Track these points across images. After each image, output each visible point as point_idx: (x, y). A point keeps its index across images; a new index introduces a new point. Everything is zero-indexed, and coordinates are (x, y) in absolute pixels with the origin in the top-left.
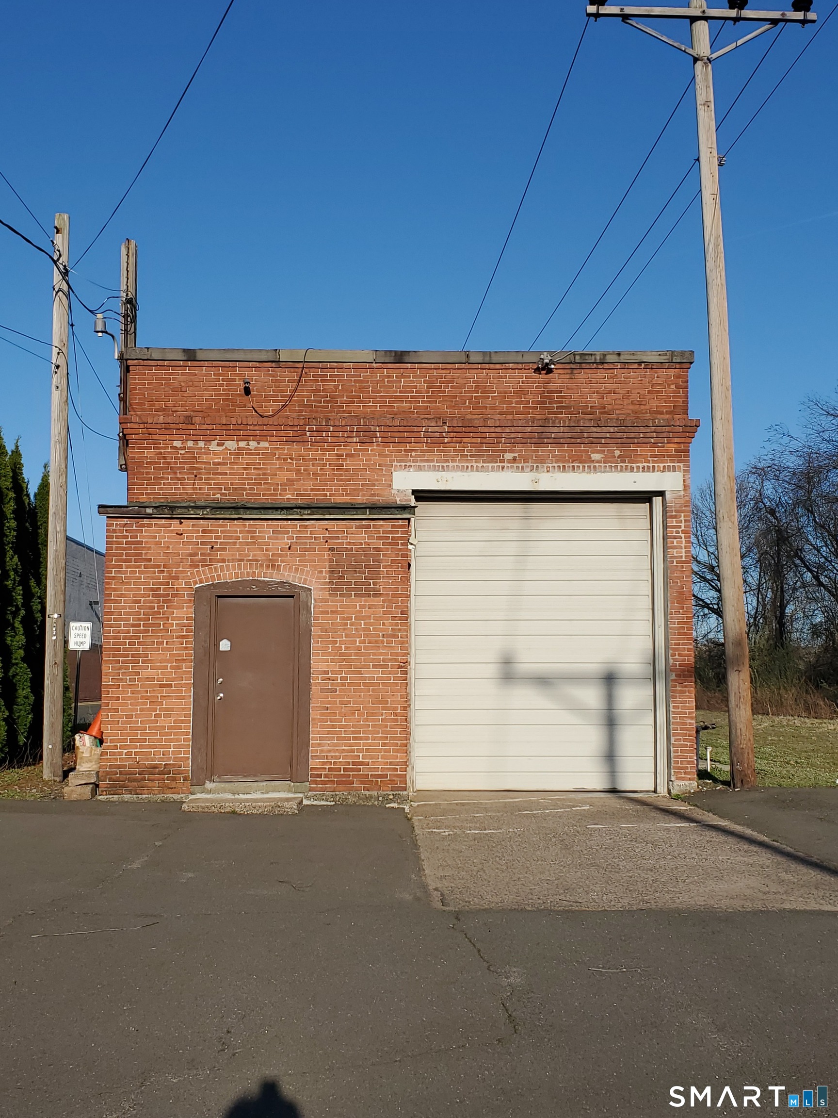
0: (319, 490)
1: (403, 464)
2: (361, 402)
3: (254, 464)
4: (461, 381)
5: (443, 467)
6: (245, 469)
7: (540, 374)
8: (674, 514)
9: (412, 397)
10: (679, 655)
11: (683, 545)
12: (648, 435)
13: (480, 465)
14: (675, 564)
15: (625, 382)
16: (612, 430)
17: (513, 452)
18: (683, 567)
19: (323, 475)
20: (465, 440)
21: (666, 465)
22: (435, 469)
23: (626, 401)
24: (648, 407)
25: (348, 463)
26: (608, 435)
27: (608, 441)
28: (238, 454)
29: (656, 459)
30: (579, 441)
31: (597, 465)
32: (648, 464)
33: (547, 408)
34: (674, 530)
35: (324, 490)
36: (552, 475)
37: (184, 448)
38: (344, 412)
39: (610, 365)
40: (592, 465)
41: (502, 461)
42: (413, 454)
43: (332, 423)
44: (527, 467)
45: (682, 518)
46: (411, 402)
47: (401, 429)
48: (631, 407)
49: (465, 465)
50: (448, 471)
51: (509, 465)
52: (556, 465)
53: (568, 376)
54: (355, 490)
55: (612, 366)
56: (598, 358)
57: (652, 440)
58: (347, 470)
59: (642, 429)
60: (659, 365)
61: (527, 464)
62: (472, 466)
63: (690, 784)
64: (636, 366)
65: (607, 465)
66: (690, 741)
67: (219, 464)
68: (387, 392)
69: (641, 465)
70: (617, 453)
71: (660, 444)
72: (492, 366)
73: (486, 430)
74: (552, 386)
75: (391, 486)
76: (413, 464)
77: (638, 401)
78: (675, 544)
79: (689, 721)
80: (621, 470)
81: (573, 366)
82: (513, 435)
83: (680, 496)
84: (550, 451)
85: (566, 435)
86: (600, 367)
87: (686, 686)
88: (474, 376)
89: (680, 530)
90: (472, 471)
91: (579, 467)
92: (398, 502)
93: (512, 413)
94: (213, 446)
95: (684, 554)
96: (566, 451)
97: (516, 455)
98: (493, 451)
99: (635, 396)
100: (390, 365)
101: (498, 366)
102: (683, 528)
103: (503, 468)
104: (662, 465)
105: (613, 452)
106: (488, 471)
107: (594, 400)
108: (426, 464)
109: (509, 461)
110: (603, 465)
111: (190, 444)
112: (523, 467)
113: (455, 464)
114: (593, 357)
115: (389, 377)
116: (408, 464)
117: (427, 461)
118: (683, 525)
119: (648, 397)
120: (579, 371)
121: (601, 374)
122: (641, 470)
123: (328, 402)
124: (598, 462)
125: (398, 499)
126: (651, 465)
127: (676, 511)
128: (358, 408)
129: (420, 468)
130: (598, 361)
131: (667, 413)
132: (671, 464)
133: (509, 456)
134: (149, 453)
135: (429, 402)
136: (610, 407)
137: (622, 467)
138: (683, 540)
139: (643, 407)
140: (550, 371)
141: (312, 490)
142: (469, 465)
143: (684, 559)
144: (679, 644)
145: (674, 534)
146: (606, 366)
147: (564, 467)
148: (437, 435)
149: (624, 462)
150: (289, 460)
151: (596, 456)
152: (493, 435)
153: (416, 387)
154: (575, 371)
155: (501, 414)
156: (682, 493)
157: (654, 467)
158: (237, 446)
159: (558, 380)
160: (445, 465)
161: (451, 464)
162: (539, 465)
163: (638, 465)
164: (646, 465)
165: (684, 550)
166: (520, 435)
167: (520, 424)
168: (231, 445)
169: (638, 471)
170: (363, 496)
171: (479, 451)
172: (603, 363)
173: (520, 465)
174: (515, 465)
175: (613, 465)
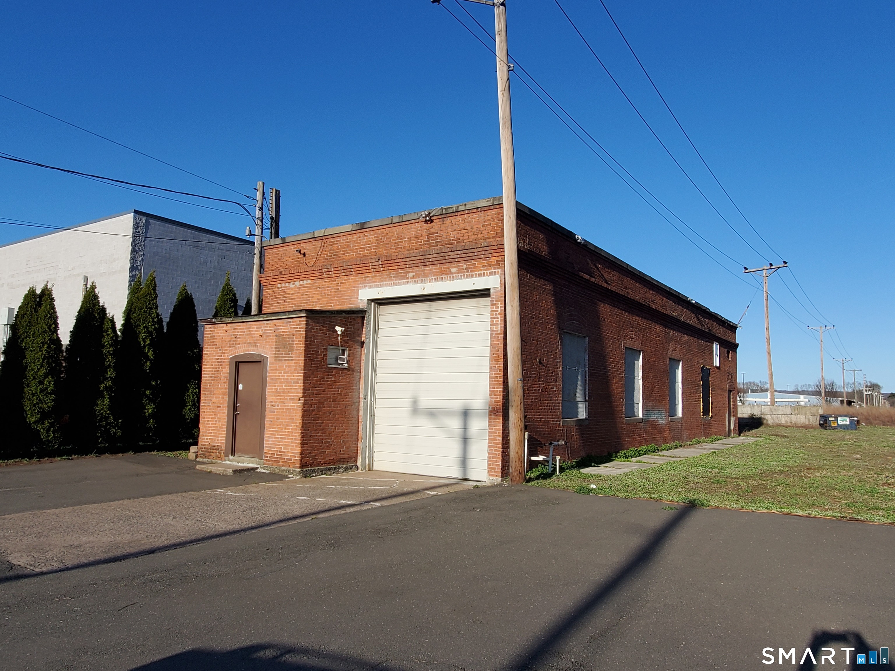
0: (328, 303)
1: (363, 285)
2: (347, 253)
3: (305, 292)
4: (391, 234)
5: (381, 285)
6: (302, 295)
7: (427, 224)
8: (494, 302)
9: (369, 247)
10: (494, 395)
11: (499, 323)
12: (480, 253)
13: (397, 282)
14: (494, 335)
15: (470, 222)
16: (459, 252)
17: (412, 272)
18: (498, 337)
19: (331, 295)
20: (390, 268)
21: (491, 271)
22: (377, 286)
23: (470, 234)
24: (482, 235)
25: (341, 288)
26: (458, 256)
27: (460, 260)
28: (300, 288)
29: (485, 268)
30: (444, 261)
31: (454, 275)
32: (481, 272)
33: (430, 244)
34: (494, 313)
35: (331, 303)
36: (431, 284)
37: (281, 287)
38: (341, 260)
39: (462, 212)
40: (452, 276)
41: (408, 278)
42: (368, 279)
43: (332, 267)
44: (420, 280)
45: (499, 305)
46: (368, 250)
47: (361, 266)
48: (473, 237)
49: (391, 282)
50: (383, 287)
51: (411, 280)
52: (433, 278)
53: (441, 223)
54: (343, 302)
55: (462, 213)
56: (454, 209)
57: (483, 256)
58: (340, 292)
59: (476, 250)
60: (488, 208)
61: (419, 279)
62: (394, 283)
63: (497, 479)
64: (475, 210)
65: (459, 275)
66: (498, 451)
67: (293, 294)
68: (358, 246)
69: (477, 273)
70: (465, 267)
71: (488, 258)
72: (404, 223)
73: (398, 261)
74: (433, 230)
75: (358, 298)
76: (367, 285)
77: (477, 233)
78: (495, 322)
79: (498, 438)
80: (467, 277)
81: (443, 216)
82: (411, 262)
83: (498, 291)
84: (431, 270)
85: (437, 259)
86: (457, 214)
87: (497, 416)
88: (397, 230)
89: (497, 313)
90: (394, 286)
91: (445, 277)
92: (361, 307)
93: (413, 249)
94: (292, 285)
95: (499, 329)
96: (438, 269)
97: (414, 274)
98: (404, 273)
99: (475, 230)
100: (359, 231)
101: (407, 223)
102: (499, 312)
103: (408, 282)
104: (488, 272)
105: (462, 266)
106: (401, 285)
107: (454, 235)
108: (373, 284)
109: (411, 278)
110: (457, 275)
111: (283, 285)
112: (417, 281)
113: (386, 282)
114: (452, 209)
115: (359, 237)
116: (365, 285)
117: (374, 282)
118: (499, 309)
119: (482, 229)
120: (447, 218)
121: (458, 218)
122: (477, 276)
123: (334, 255)
124: (455, 273)
125: (361, 305)
126: (482, 272)
127: (496, 301)
128: (346, 257)
129: (371, 287)
130: (454, 211)
131: (493, 237)
132: (494, 271)
133: (411, 275)
134: (270, 291)
135: (376, 249)
136: (461, 238)
137: (467, 275)
138: (499, 319)
139: (479, 236)
140: (432, 221)
141: (327, 303)
142: (393, 282)
143: (499, 332)
144: (494, 388)
145: (494, 316)
146: (459, 213)
147: (437, 278)
148: (377, 267)
149: (468, 272)
150: (318, 289)
151: (454, 270)
152: (402, 263)
153: (370, 241)
154: (445, 219)
155: (408, 250)
156: (500, 288)
157: (484, 273)
158: (299, 284)
159: (436, 225)
160: (382, 283)
161: (384, 283)
162: (425, 278)
163: (476, 273)
164: (480, 272)
165: (499, 326)
166: (414, 262)
167: (413, 256)
168: (297, 283)
169: (476, 277)
170: (347, 305)
171: (397, 274)
172: (458, 212)
173: (416, 280)
174: (414, 280)
175: (462, 274)
